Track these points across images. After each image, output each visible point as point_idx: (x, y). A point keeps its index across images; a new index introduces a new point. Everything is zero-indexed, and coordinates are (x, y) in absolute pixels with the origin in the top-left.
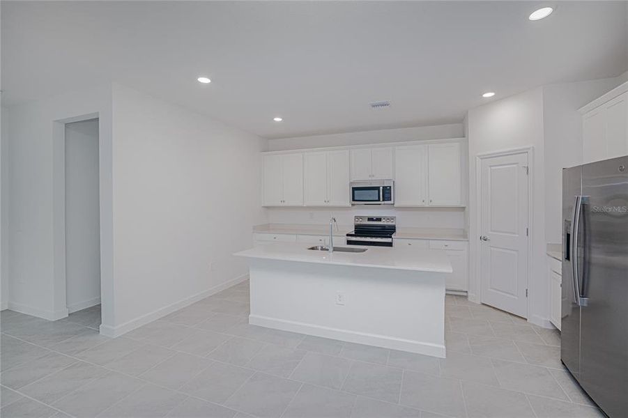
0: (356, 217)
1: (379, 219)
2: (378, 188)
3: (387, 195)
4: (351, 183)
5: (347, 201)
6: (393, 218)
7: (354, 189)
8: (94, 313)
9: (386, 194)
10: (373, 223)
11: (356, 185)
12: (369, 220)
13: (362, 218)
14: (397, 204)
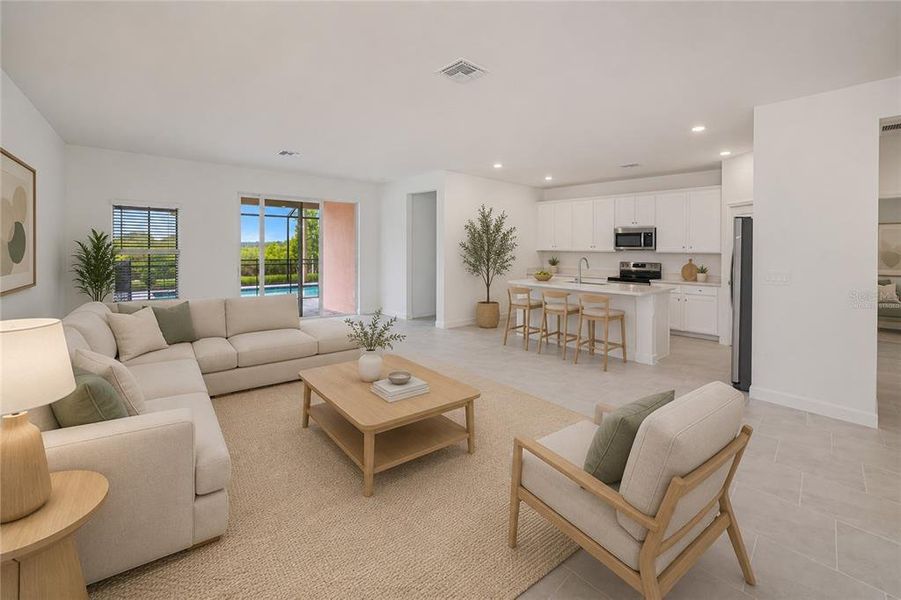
0: (622, 263)
1: (643, 265)
2: (640, 235)
4: (615, 230)
5: (611, 247)
6: (659, 265)
7: (617, 235)
9: (648, 240)
10: (638, 269)
11: (620, 232)
12: (634, 266)
13: (627, 264)
14: (658, 250)
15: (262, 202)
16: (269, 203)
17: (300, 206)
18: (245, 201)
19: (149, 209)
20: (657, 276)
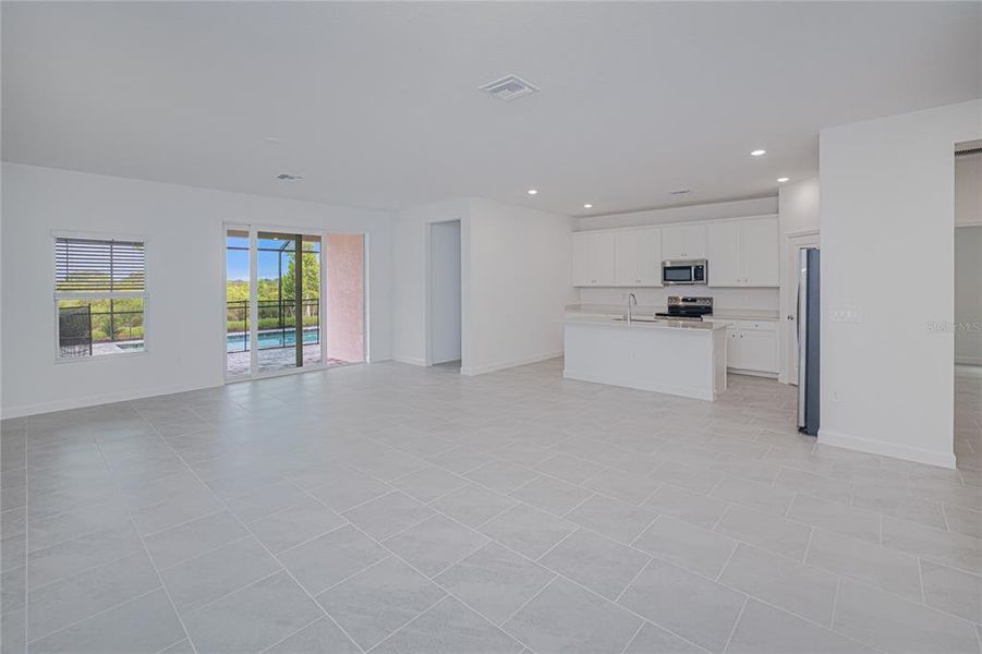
0: (670, 298)
1: (694, 300)
2: (690, 268)
3: (699, 275)
4: (664, 263)
5: (658, 280)
6: (711, 299)
7: (665, 269)
8: (457, 363)
9: (699, 273)
10: (687, 304)
11: (668, 265)
12: (683, 300)
13: (676, 299)
14: (709, 285)
15: (253, 234)
16: (261, 235)
17: (299, 238)
18: (231, 233)
19: (112, 243)
20: (708, 311)
